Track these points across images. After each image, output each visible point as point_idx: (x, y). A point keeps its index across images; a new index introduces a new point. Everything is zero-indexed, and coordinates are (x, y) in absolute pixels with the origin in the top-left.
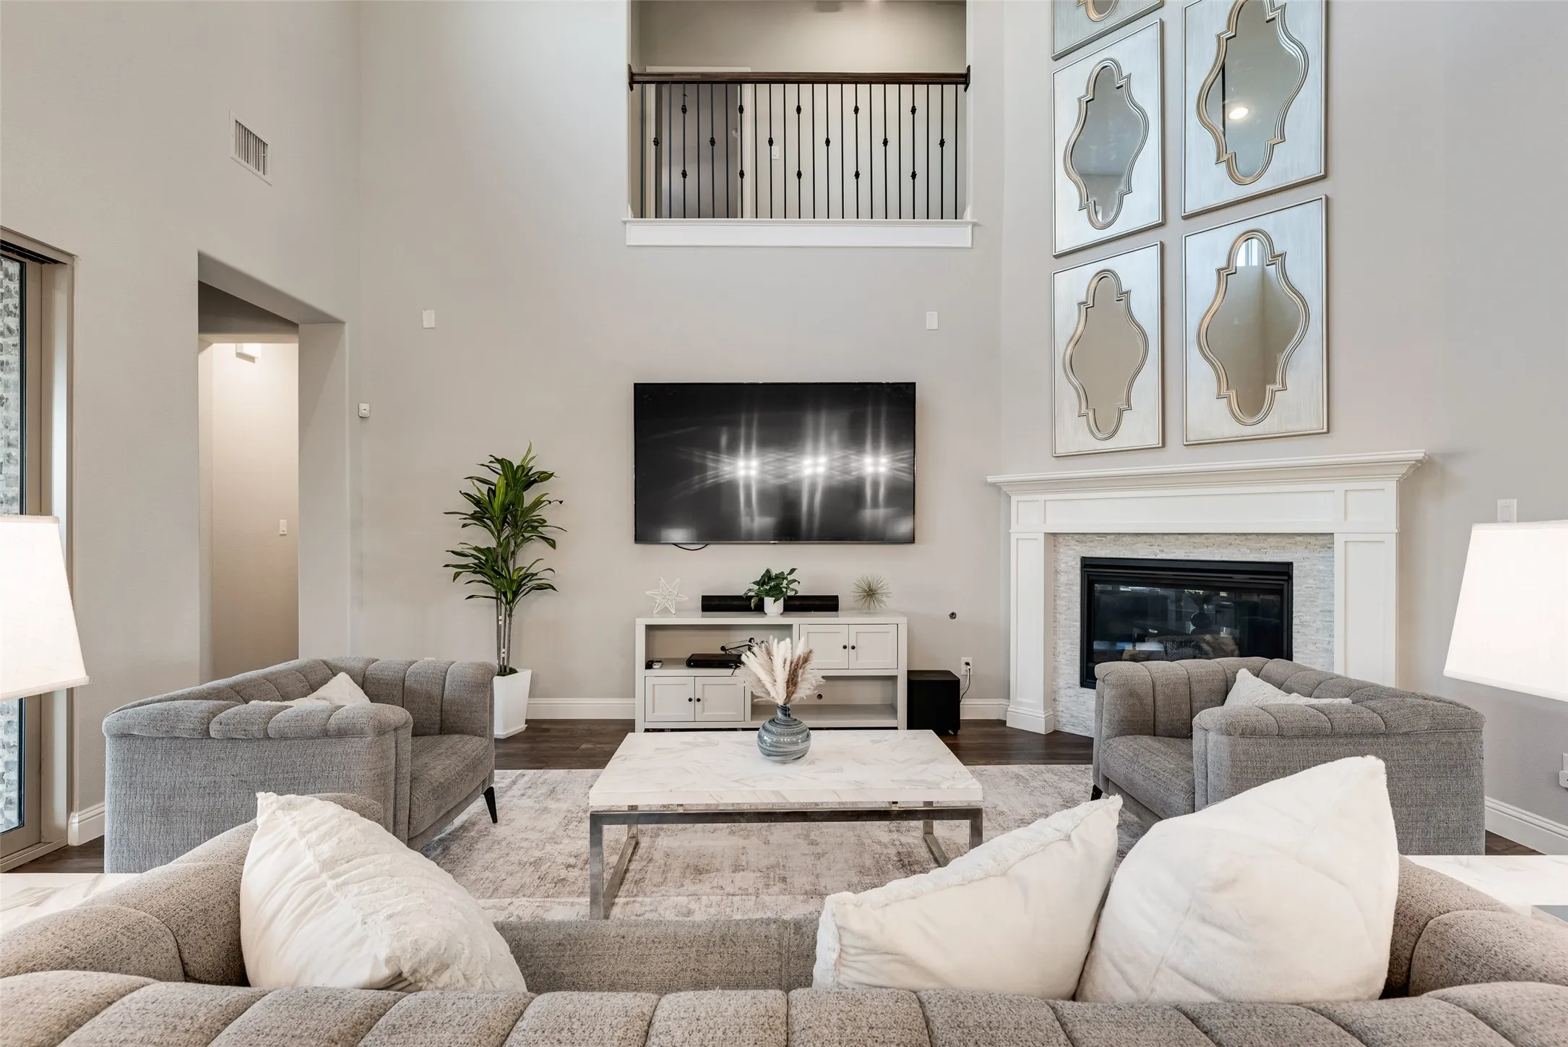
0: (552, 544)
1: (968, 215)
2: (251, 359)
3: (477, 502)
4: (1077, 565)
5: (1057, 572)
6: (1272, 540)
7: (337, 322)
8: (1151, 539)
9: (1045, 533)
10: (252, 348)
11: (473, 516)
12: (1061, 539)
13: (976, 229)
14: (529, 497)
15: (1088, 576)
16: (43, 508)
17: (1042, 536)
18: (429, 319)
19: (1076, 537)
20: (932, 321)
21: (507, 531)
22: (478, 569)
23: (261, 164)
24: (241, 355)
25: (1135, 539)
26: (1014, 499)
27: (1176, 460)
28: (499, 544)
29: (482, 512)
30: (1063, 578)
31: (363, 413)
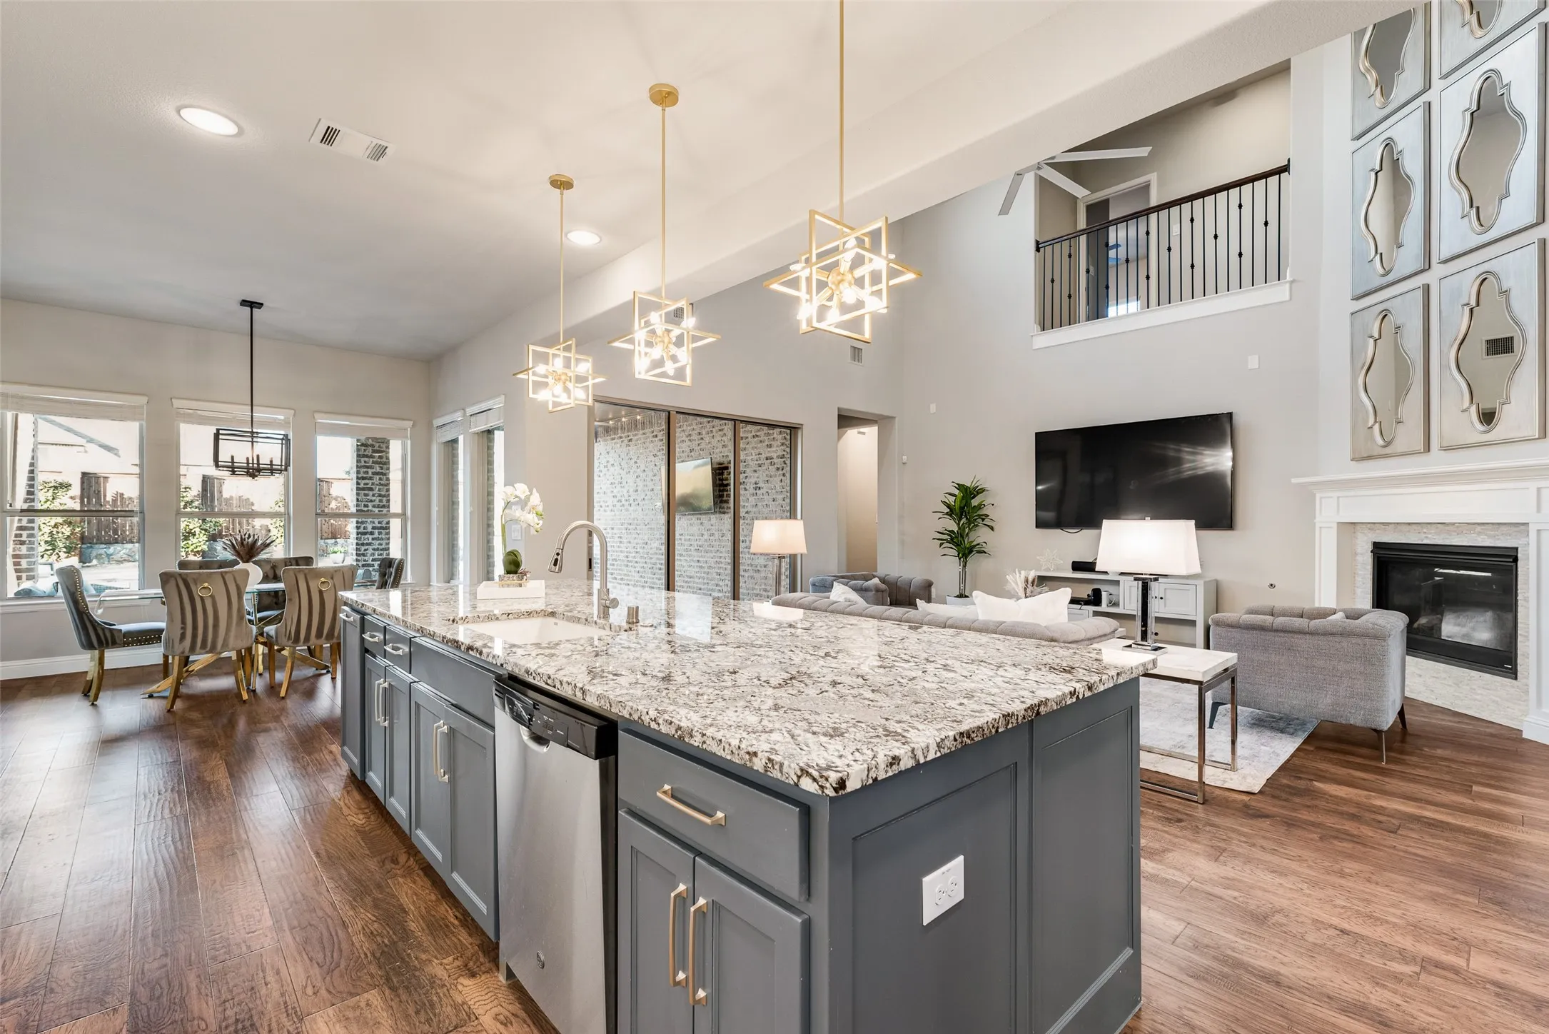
0: (992, 528)
1: (1288, 274)
2: (864, 433)
3: (948, 506)
4: (1370, 547)
5: (1356, 554)
6: (1503, 528)
7: (893, 418)
8: (1419, 527)
9: (1338, 523)
10: (862, 430)
11: (947, 514)
12: (1358, 527)
13: (1294, 285)
14: (975, 502)
15: (1378, 557)
16: (795, 518)
17: (1335, 526)
18: (933, 408)
19: (1369, 525)
20: (1253, 362)
21: (964, 520)
22: (951, 541)
23: (859, 360)
24: (859, 433)
25: (1408, 527)
26: (1318, 496)
27: (1437, 462)
28: (959, 528)
29: (951, 512)
30: (1359, 558)
31: (904, 461)
